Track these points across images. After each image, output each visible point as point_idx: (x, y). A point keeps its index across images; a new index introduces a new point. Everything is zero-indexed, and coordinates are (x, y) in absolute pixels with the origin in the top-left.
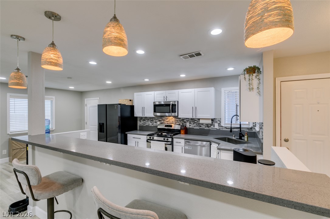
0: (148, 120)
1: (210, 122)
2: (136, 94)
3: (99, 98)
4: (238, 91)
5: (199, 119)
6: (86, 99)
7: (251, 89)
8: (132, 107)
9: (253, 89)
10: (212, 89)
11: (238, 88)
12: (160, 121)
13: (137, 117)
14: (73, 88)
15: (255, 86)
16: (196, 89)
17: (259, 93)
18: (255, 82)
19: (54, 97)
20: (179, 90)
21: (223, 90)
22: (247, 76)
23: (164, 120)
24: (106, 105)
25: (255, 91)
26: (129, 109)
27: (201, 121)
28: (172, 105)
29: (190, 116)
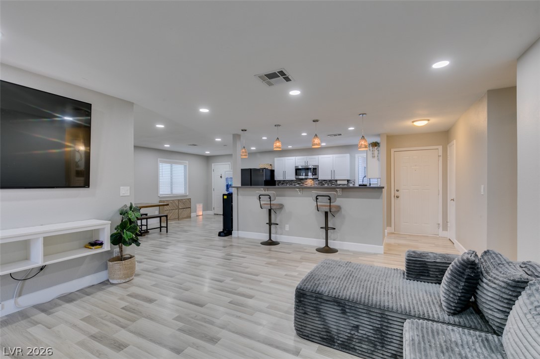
0: (287, 183)
1: (346, 182)
2: (276, 159)
3: (230, 163)
4: (366, 157)
5: (336, 181)
6: (213, 164)
7: (373, 157)
8: (272, 172)
9: (374, 156)
10: (348, 155)
11: (366, 154)
12: (299, 184)
13: (275, 181)
14: (209, 152)
15: (376, 155)
16: (334, 155)
17: (378, 159)
18: (376, 152)
19: (187, 162)
20: (319, 156)
21: (357, 156)
22: (371, 148)
23: (303, 183)
24: (251, 169)
25: (376, 158)
26: (269, 174)
27: (339, 182)
28: (313, 168)
29: (329, 178)
